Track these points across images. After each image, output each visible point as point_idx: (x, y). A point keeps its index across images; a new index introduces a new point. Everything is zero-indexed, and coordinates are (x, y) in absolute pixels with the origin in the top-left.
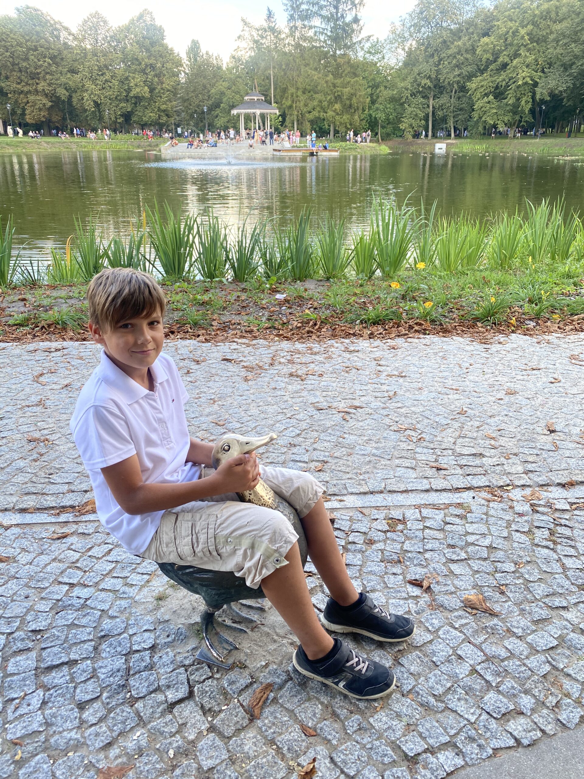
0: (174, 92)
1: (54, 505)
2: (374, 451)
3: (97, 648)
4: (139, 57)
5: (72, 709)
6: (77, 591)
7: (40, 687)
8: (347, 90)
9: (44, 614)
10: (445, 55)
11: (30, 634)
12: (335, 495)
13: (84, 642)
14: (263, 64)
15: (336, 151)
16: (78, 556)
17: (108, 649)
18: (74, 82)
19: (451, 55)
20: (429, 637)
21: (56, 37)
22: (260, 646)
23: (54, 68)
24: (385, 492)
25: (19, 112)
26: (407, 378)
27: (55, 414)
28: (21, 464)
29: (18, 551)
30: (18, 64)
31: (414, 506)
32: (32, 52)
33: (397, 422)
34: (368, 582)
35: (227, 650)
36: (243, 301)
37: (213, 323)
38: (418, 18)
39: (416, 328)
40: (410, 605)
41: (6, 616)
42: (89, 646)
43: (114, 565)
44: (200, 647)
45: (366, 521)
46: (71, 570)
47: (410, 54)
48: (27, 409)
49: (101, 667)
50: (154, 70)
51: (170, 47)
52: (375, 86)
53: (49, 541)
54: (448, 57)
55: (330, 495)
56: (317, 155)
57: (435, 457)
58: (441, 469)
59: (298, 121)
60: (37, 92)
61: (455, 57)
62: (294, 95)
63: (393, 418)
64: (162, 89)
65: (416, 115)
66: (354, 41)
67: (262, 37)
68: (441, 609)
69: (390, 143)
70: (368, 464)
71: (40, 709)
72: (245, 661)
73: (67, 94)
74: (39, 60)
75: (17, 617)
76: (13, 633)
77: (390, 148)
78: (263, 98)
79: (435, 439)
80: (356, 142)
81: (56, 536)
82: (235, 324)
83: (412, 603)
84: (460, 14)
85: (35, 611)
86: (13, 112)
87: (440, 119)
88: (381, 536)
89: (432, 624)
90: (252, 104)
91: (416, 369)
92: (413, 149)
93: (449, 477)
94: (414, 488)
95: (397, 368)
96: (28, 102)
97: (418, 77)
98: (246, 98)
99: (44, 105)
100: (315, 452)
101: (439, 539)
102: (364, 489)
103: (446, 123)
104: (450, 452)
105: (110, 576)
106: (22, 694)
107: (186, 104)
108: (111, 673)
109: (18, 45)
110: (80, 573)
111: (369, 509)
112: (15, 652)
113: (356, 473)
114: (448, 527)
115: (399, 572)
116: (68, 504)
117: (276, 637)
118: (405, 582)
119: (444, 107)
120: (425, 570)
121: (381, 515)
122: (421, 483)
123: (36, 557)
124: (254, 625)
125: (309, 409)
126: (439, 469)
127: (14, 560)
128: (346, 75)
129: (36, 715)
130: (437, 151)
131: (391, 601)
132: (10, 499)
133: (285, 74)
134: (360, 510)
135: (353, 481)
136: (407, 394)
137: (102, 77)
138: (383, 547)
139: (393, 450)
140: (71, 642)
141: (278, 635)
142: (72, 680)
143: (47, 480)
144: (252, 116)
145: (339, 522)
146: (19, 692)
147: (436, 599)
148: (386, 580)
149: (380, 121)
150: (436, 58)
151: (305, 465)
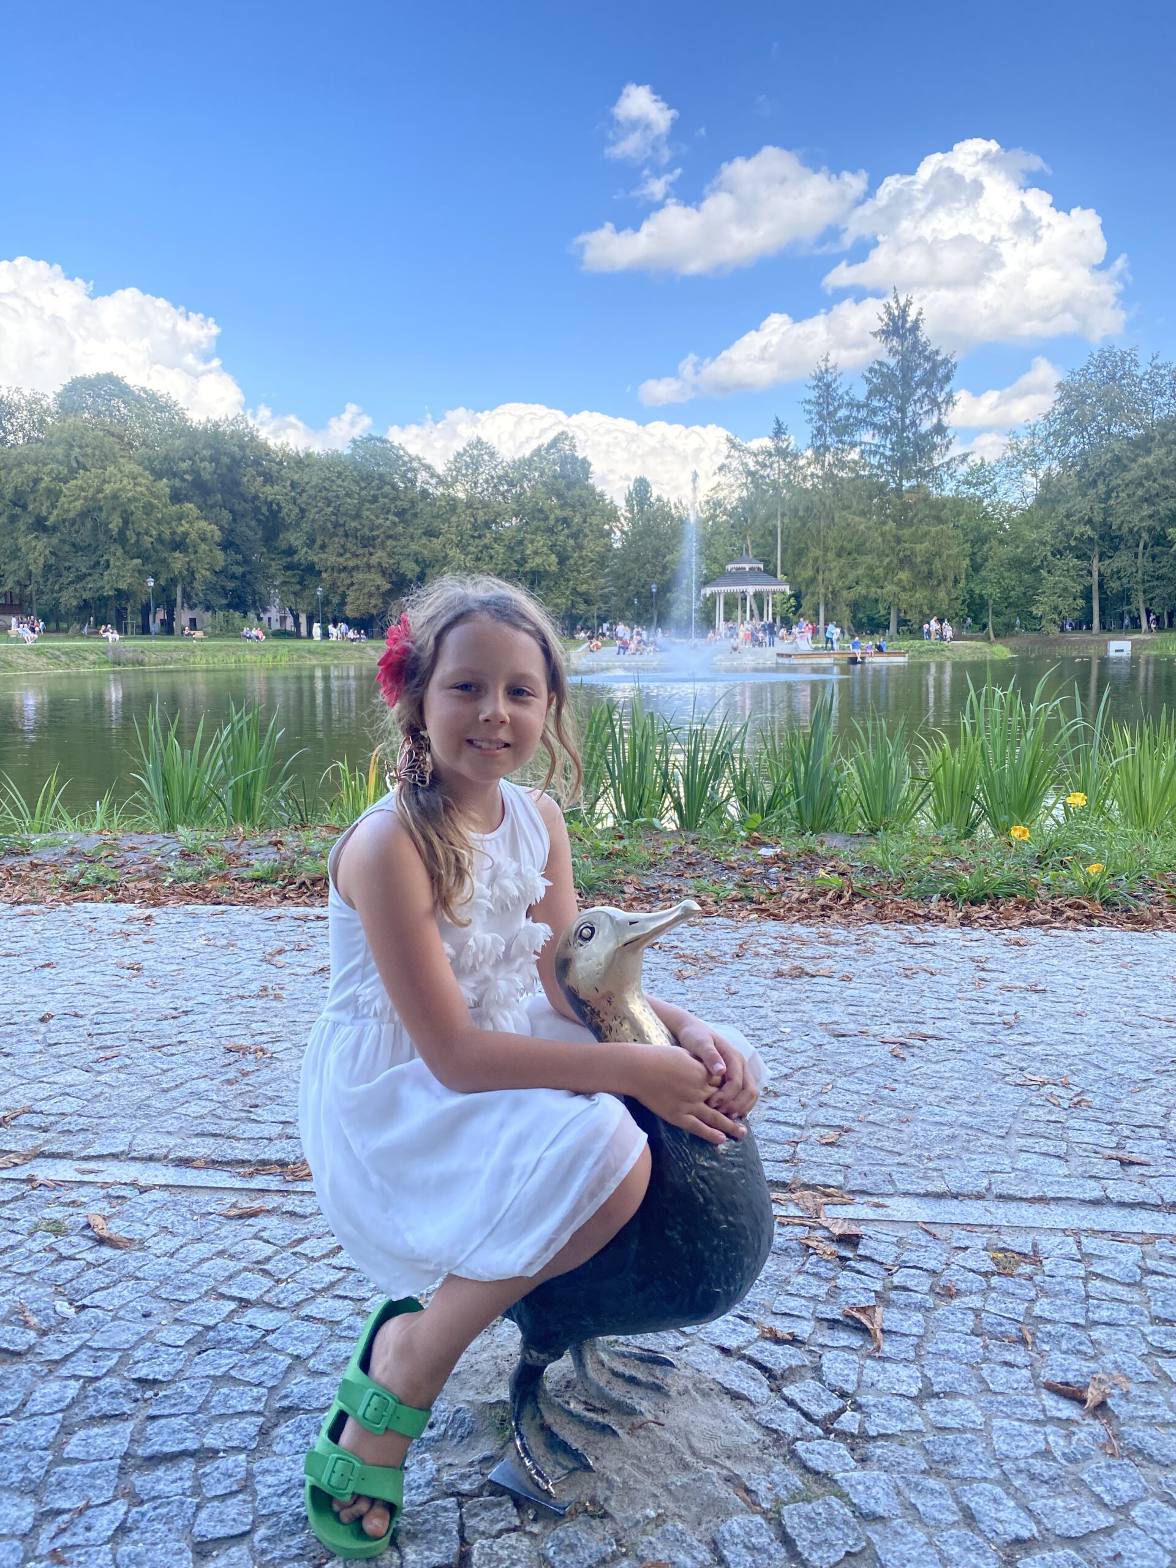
0: (602, 561)
1: (246, 1157)
2: (964, 1118)
3: (267, 1433)
4: (546, 508)
5: (181, 1551)
6: (251, 1315)
7: (123, 1496)
8: (921, 547)
9: (173, 1350)
10: (1119, 481)
11: (132, 1386)
12: (863, 1192)
13: (243, 1414)
14: (763, 512)
15: (903, 655)
16: (269, 1250)
17: (290, 1437)
18: (432, 550)
19: (1131, 482)
20: (1104, 1519)
21: (410, 481)
22: (648, 1473)
23: (400, 529)
24: (989, 1197)
25: (336, 600)
26: (1049, 995)
27: (289, 1011)
28: (203, 1085)
29: (154, 1230)
30: (343, 525)
31: (1064, 1230)
32: (368, 505)
33: (1022, 1069)
34: (937, 1374)
35: (565, 1468)
36: (689, 855)
37: (626, 888)
38: (1062, 422)
39: (1070, 913)
40: (1051, 1438)
41: (95, 1345)
42: (250, 1425)
43: (341, 1274)
44: (501, 1458)
45: (936, 1249)
46: (250, 1275)
47: (1046, 484)
48: (237, 1002)
49: (266, 1471)
50: (568, 526)
51: (598, 490)
52: (983, 540)
53: (220, 1219)
54: (1127, 485)
55: (853, 1192)
56: (862, 663)
57: (1115, 1139)
58: (1132, 1163)
59: (826, 605)
60: (369, 567)
61: (1141, 484)
62: (820, 561)
63: (1014, 1062)
64: (581, 557)
65: (1066, 589)
66: (936, 463)
67: (764, 466)
68: (1138, 1459)
69: (1013, 642)
70: (948, 1142)
71: (111, 1539)
72: (606, 1500)
73: (418, 569)
74: (377, 517)
75: (115, 1350)
76: (97, 1379)
77: (1014, 651)
78: (761, 566)
79: (1116, 1106)
80: (942, 638)
81: (234, 1212)
82: (669, 891)
83: (1055, 1433)
84: (1146, 412)
85: (154, 1342)
86: (326, 602)
87: (1116, 595)
88: (978, 1282)
89: (1111, 1490)
90: (740, 577)
91: (1071, 981)
92: (1059, 652)
93: (1152, 1181)
94: (1064, 1195)
95: (1026, 978)
96: (352, 584)
97: (1066, 522)
98: (729, 567)
99: (378, 587)
100: (823, 1110)
101: (1128, 1303)
102: (939, 1186)
103: (1129, 603)
104: (1156, 1133)
105: (329, 1294)
106: (81, 1504)
107: (620, 582)
108: (286, 1486)
109: (347, 495)
110: (268, 1282)
111: (947, 1228)
112: (92, 1418)
113: (919, 1156)
114: (1151, 1281)
115: (1020, 1360)
116: (274, 1157)
117: (688, 1458)
118: (1037, 1386)
119: (1122, 574)
120: (1093, 1365)
121: (978, 1242)
122: (1081, 1186)
123: (186, 1245)
124: (637, 1420)
125: (816, 1034)
126: (1125, 1163)
127: (142, 1245)
128: (920, 521)
129: (99, 1552)
130: (1112, 654)
131: (996, 1423)
132: (163, 1140)
133: (804, 525)
134: (927, 1228)
135: (911, 1170)
136: (1048, 1023)
137: (477, 541)
138: (979, 1305)
139: (1010, 1120)
140: (214, 1412)
141: (694, 1453)
142: (197, 1490)
143: (244, 1115)
144: (739, 597)
145: (872, 1243)
146: (75, 1499)
147: (1122, 1433)
148: (985, 1374)
149: (991, 602)
150: (1102, 488)
151: (797, 1131)
